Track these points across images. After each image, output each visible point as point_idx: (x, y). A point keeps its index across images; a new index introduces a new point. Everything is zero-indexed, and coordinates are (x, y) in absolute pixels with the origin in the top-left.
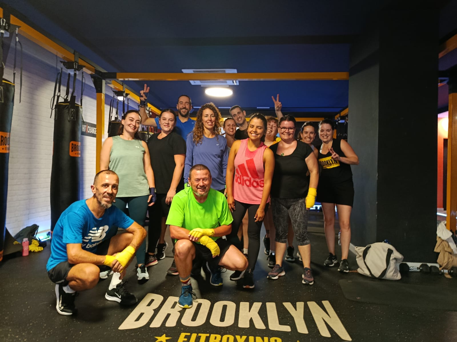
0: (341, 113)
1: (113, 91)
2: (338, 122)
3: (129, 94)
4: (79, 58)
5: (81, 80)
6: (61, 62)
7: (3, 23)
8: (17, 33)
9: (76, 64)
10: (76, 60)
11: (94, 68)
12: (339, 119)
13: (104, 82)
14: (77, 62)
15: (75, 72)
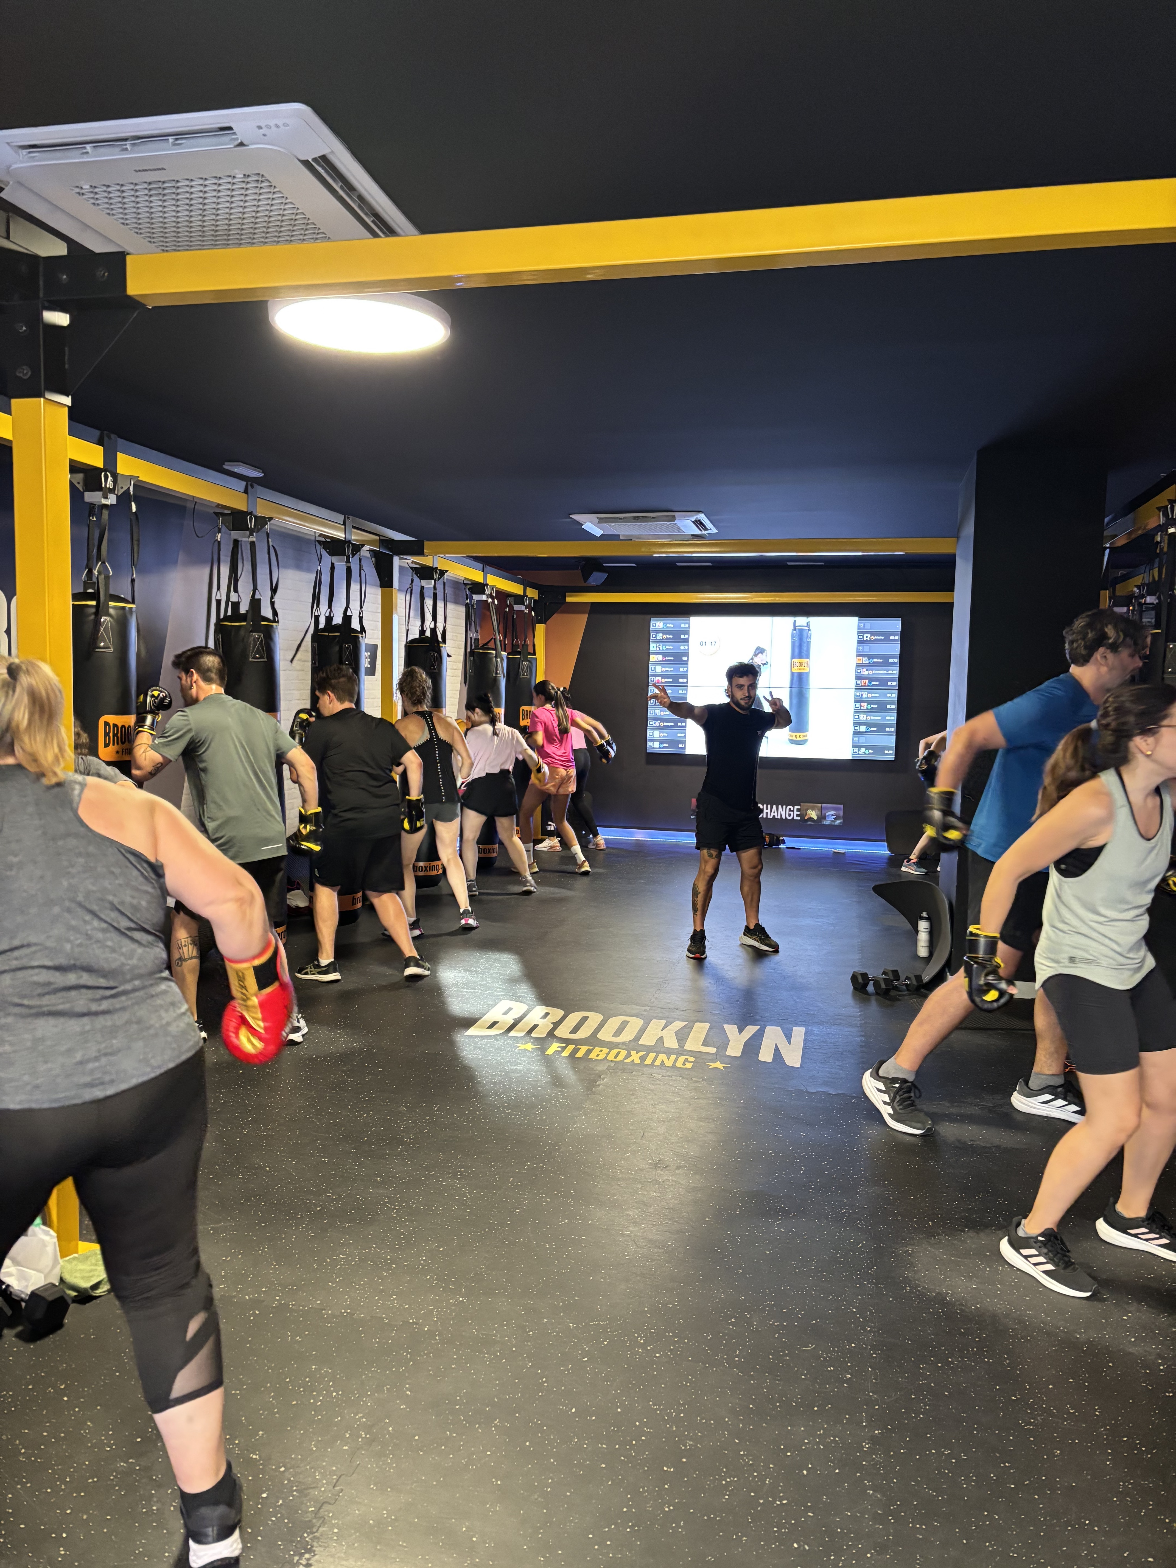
3: (447, 571)
4: (354, 527)
6: (320, 542)
9: (348, 547)
10: (348, 538)
11: (378, 538)
13: (396, 559)
14: (349, 542)
15: (349, 565)
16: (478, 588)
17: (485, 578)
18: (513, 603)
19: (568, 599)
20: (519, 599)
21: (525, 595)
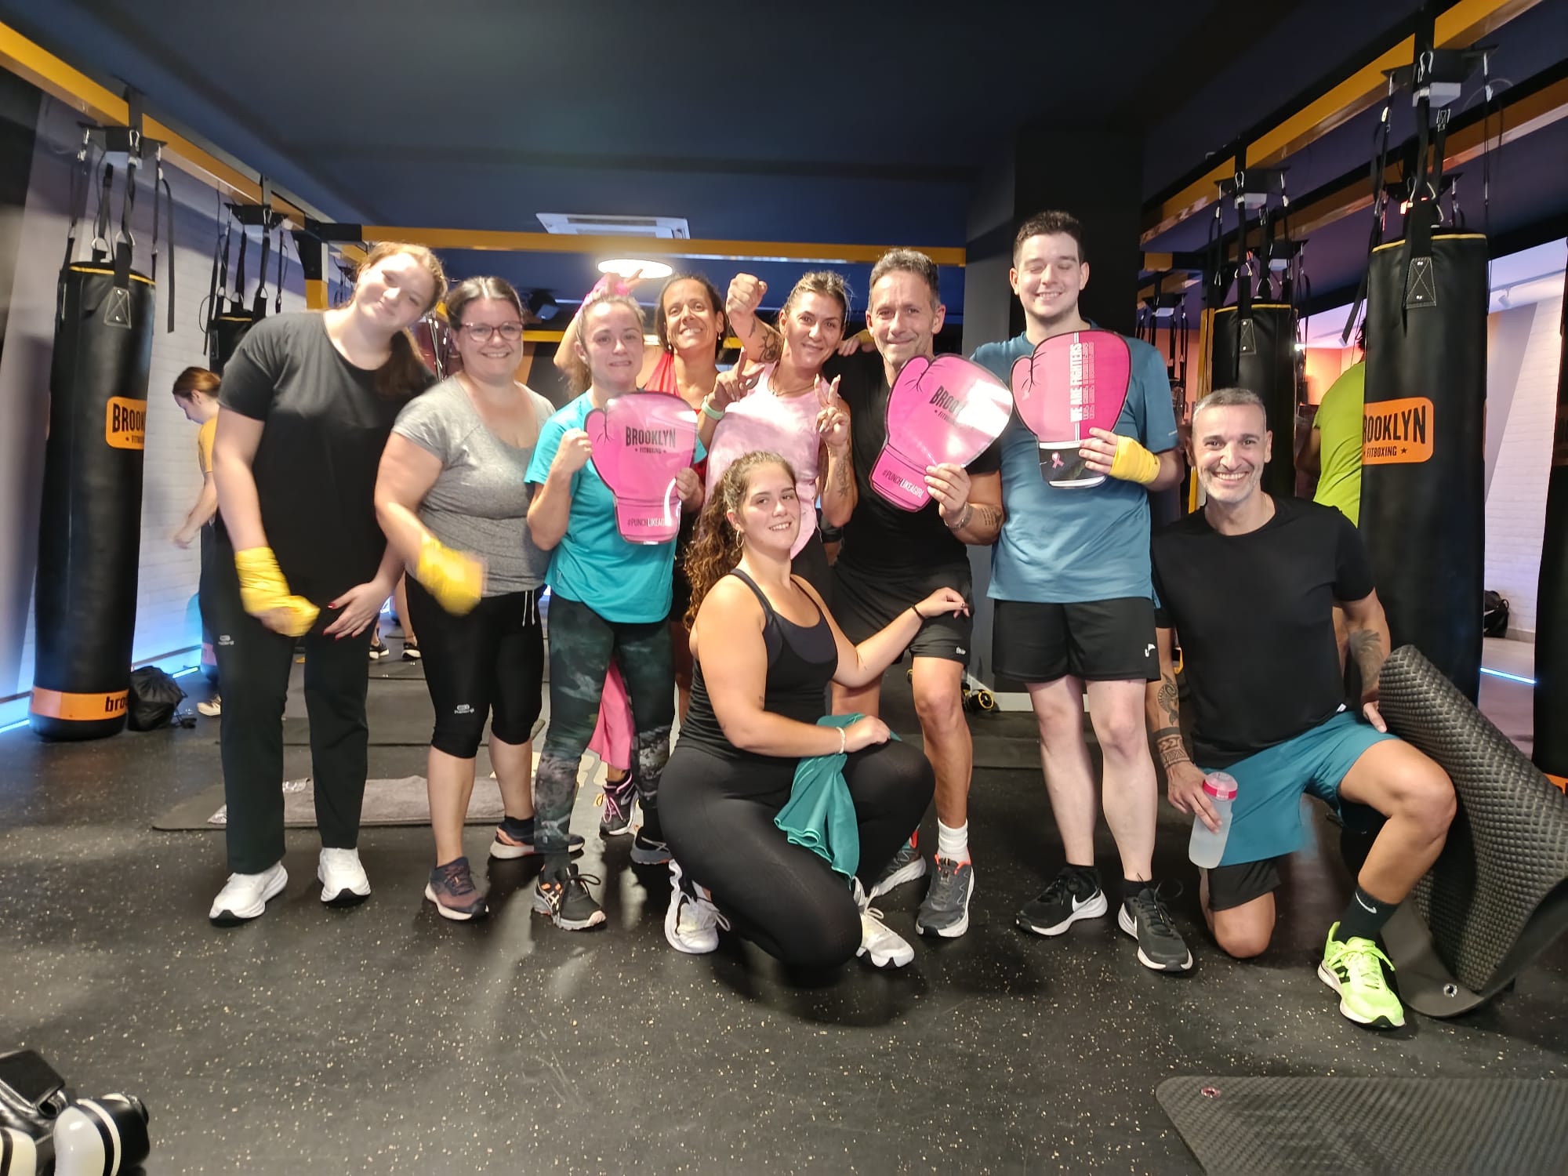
1: (340, 268)
4: (273, 193)
5: (278, 250)
6: (228, 205)
7: (134, 141)
8: (159, 159)
9: (267, 213)
10: (266, 201)
11: (302, 214)
13: (324, 247)
14: (269, 207)
15: (267, 235)
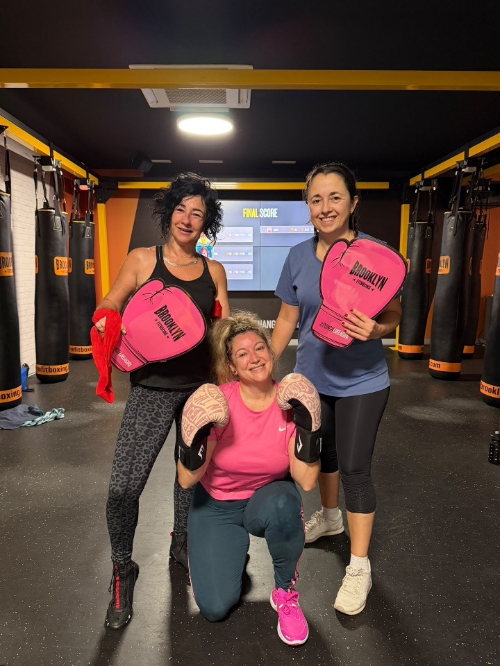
0: (425, 172)
2: (418, 189)
3: (7, 127)
12: (422, 184)
16: (46, 160)
17: (51, 152)
18: (79, 184)
19: (120, 187)
20: (83, 181)
21: (88, 178)
